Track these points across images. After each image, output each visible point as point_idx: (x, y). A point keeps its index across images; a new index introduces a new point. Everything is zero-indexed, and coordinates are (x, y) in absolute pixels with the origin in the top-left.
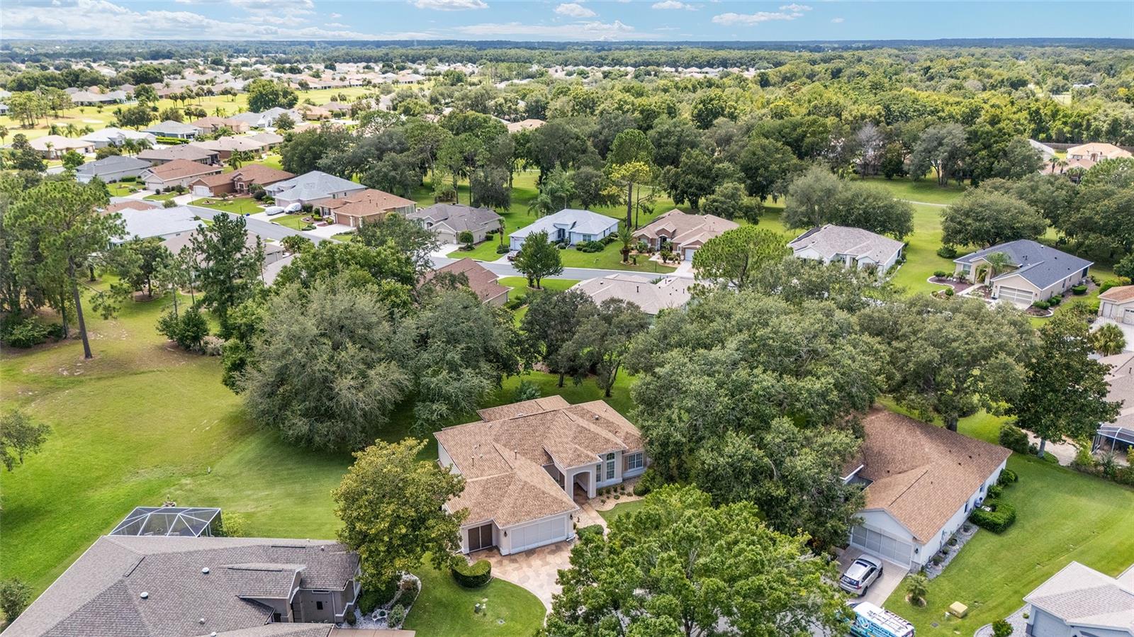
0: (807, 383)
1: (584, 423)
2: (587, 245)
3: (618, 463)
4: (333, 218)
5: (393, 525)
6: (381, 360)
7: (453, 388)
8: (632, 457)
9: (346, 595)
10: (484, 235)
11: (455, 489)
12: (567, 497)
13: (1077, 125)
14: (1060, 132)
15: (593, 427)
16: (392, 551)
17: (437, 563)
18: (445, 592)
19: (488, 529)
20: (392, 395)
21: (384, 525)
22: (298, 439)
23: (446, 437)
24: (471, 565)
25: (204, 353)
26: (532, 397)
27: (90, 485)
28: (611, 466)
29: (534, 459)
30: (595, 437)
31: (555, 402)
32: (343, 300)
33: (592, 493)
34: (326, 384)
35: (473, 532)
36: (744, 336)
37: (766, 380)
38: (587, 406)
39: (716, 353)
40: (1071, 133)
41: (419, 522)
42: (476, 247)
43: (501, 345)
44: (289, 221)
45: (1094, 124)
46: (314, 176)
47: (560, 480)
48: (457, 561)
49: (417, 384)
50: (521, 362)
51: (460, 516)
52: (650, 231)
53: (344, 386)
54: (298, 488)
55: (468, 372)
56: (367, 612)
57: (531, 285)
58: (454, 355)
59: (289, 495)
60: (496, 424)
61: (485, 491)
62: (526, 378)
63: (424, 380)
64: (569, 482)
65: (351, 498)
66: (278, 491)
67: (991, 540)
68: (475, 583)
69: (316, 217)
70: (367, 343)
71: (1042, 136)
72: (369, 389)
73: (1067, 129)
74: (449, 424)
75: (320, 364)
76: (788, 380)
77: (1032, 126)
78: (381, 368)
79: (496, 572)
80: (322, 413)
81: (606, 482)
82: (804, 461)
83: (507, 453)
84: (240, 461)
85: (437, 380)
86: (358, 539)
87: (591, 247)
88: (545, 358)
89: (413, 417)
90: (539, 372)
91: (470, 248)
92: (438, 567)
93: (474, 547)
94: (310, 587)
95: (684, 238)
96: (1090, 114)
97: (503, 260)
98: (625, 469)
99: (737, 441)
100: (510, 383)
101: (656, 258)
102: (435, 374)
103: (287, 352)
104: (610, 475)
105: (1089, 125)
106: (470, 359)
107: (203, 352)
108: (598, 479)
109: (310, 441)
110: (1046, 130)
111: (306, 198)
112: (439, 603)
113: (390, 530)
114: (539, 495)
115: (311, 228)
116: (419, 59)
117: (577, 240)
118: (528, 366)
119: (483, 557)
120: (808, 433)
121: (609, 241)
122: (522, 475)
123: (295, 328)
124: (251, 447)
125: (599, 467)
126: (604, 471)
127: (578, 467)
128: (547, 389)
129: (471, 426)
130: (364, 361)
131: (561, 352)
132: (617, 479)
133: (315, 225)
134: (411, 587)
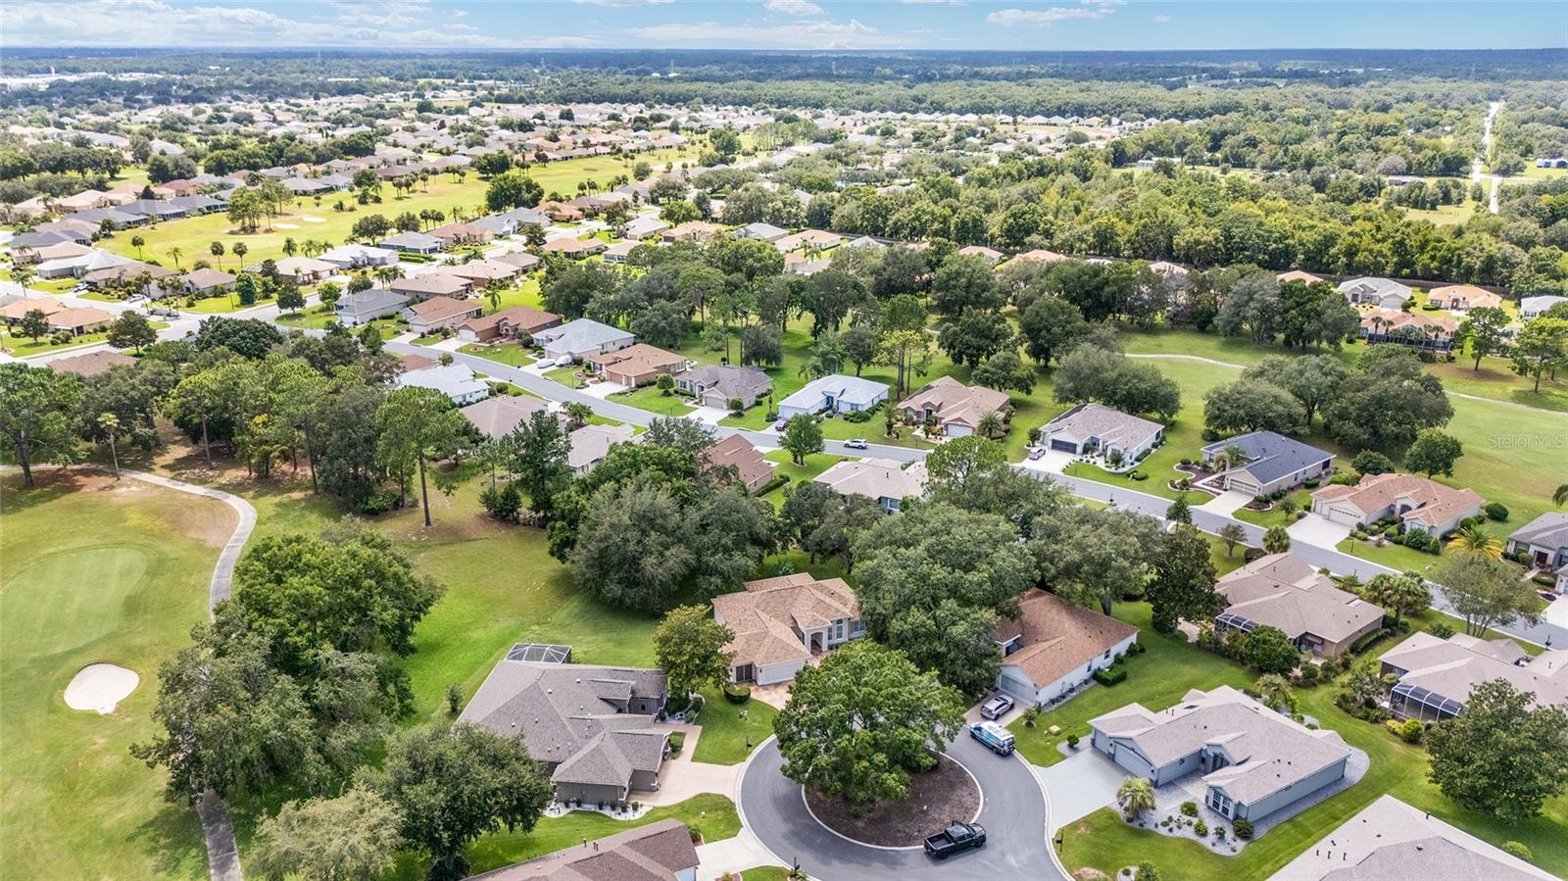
0: (973, 577)
1: (822, 596)
2: (854, 415)
3: (845, 626)
4: (604, 374)
5: (691, 658)
6: (673, 544)
7: (725, 566)
8: (856, 623)
9: (660, 701)
10: (753, 399)
11: (729, 638)
12: (806, 650)
13: (1447, 261)
14: (1426, 267)
15: (828, 600)
16: (689, 675)
17: (717, 684)
18: (721, 706)
19: (749, 667)
20: (679, 569)
21: (685, 658)
22: (614, 600)
23: (719, 602)
24: (738, 690)
25: (518, 523)
26: (786, 573)
27: (466, 628)
28: (840, 629)
29: (783, 621)
30: (829, 607)
31: (804, 579)
32: (646, 496)
33: (825, 647)
34: (634, 561)
35: (739, 669)
36: (933, 540)
37: (940, 573)
38: (825, 582)
39: (911, 552)
40: (1439, 269)
41: (705, 658)
42: (746, 413)
43: (764, 532)
44: (561, 376)
45: (1466, 260)
46: (584, 324)
47: (801, 637)
48: (728, 685)
49: (699, 561)
50: (779, 544)
51: (731, 655)
52: (916, 403)
53: (649, 563)
54: (614, 635)
55: (737, 556)
56: (672, 714)
57: (795, 460)
58: (727, 541)
59: (609, 640)
60: (757, 594)
61: (747, 642)
62: (782, 557)
63: (705, 559)
64: (808, 639)
65: (664, 641)
66: (600, 637)
67: (1103, 690)
68: (742, 700)
69: (588, 372)
70: (663, 530)
71: (1406, 271)
72: (665, 565)
73: (1435, 264)
74: (723, 593)
75: (632, 547)
76: (958, 573)
77: (1395, 259)
78: (673, 550)
79: (753, 695)
80: (631, 583)
81: (836, 641)
82: (959, 630)
83: (764, 616)
84: (568, 615)
85: (715, 559)
86: (667, 665)
87: (858, 417)
88: (799, 541)
89: (695, 585)
90: (794, 551)
91: (739, 415)
92: (717, 687)
93: (739, 679)
94: (639, 695)
95: (949, 412)
96: (1462, 248)
97: (771, 430)
98: (851, 631)
99: (917, 614)
100: (770, 560)
101: (919, 432)
102: (713, 554)
103: (607, 537)
104: (839, 636)
105: (1460, 261)
106: (738, 544)
107: (516, 522)
108: (830, 638)
109: (621, 602)
110: (1410, 264)
111: (577, 351)
112: (717, 712)
113: (688, 661)
114: (785, 646)
115: (584, 386)
116: (679, 100)
117: (845, 409)
118: (784, 548)
119: (745, 685)
120: (967, 610)
121: (873, 411)
122: (774, 632)
123: (615, 520)
124: (574, 605)
125: (830, 630)
126: (834, 633)
127: (815, 629)
128: (801, 565)
129: (739, 594)
130: (661, 544)
131: (811, 537)
132: (844, 639)
133: (588, 382)
134: (698, 702)
